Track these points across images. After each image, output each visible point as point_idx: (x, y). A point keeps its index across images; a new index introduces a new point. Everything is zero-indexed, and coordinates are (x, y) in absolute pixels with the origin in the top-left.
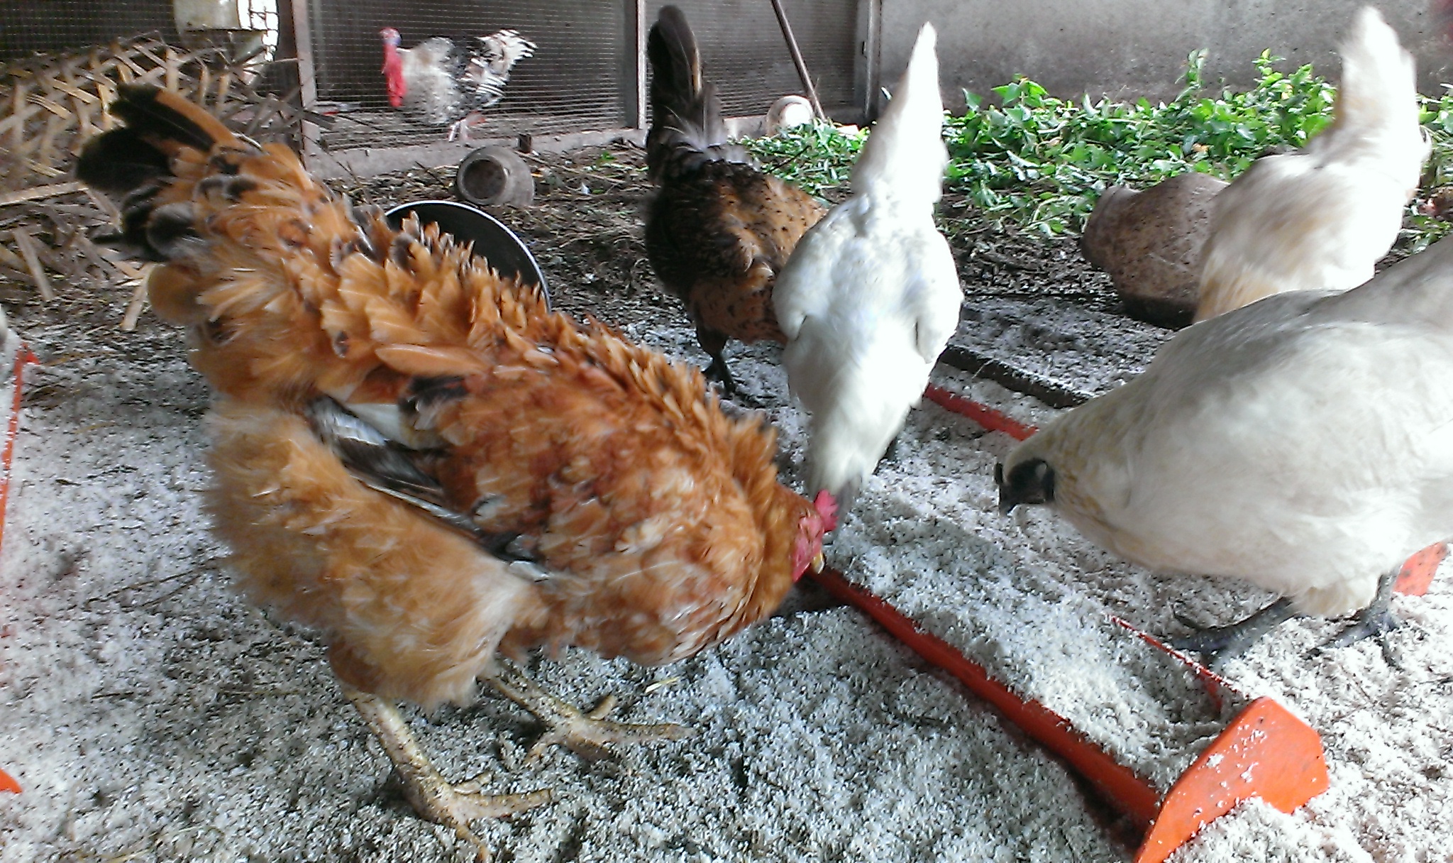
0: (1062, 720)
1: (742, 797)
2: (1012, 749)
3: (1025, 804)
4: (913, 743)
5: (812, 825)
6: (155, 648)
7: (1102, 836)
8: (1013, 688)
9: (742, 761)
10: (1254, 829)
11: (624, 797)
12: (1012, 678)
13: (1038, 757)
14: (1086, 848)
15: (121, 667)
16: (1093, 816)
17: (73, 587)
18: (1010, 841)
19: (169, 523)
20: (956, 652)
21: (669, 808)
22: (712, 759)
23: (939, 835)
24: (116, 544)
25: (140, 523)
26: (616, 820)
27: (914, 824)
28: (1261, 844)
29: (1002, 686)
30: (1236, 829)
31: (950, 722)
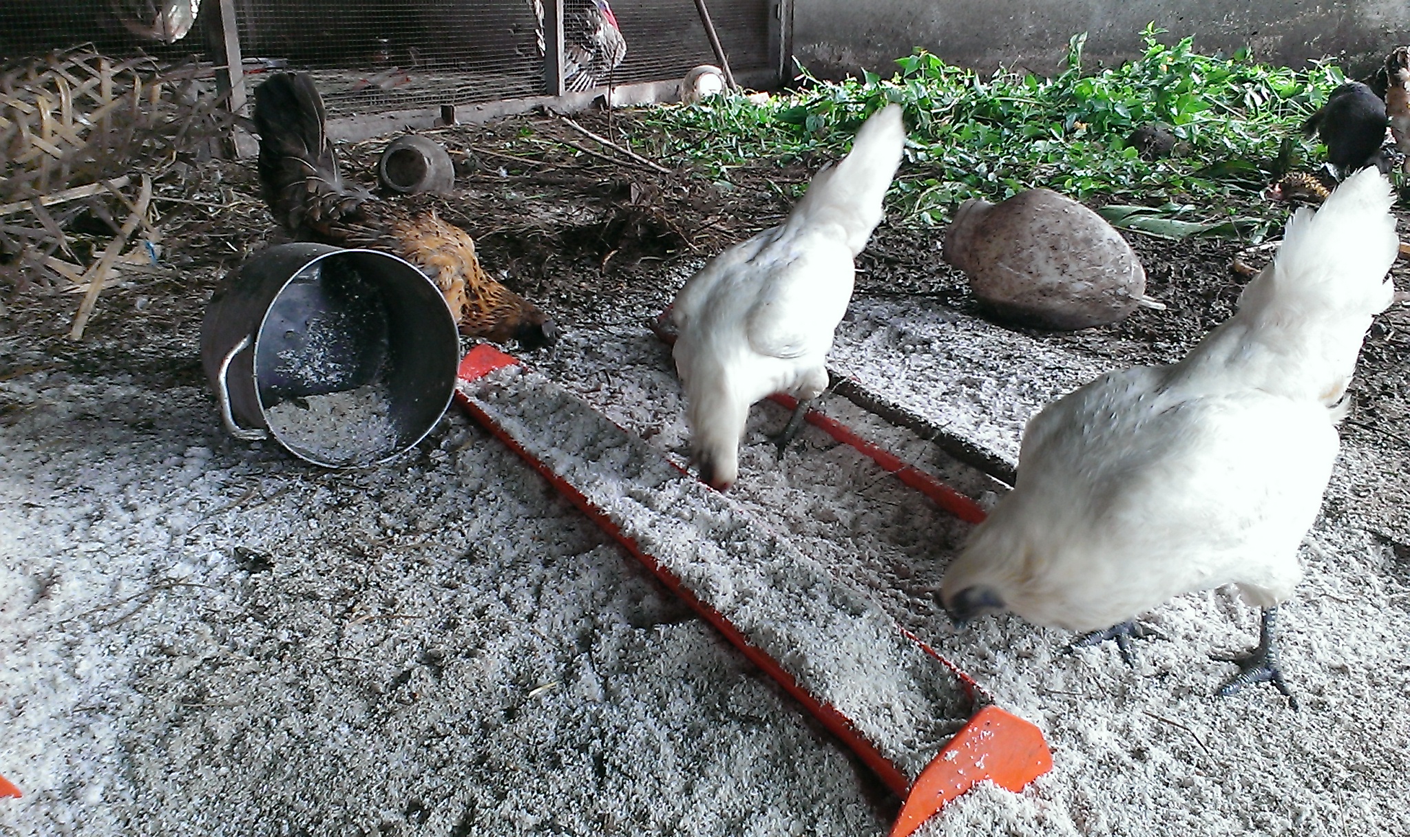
0: (847, 720)
1: (600, 786)
2: (811, 743)
3: (815, 788)
4: (736, 737)
5: (652, 808)
6: (122, 664)
7: (871, 812)
8: (813, 693)
9: (602, 754)
10: (984, 804)
11: (507, 788)
12: (813, 686)
13: (828, 750)
14: (859, 821)
15: (94, 683)
16: (866, 796)
17: (47, 610)
18: (803, 817)
19: (126, 544)
20: (775, 662)
21: (541, 796)
22: (579, 754)
23: (749, 813)
24: (81, 566)
25: (101, 545)
26: (499, 808)
27: (731, 804)
28: (989, 817)
29: (806, 691)
30: (970, 806)
31: (767, 719)
